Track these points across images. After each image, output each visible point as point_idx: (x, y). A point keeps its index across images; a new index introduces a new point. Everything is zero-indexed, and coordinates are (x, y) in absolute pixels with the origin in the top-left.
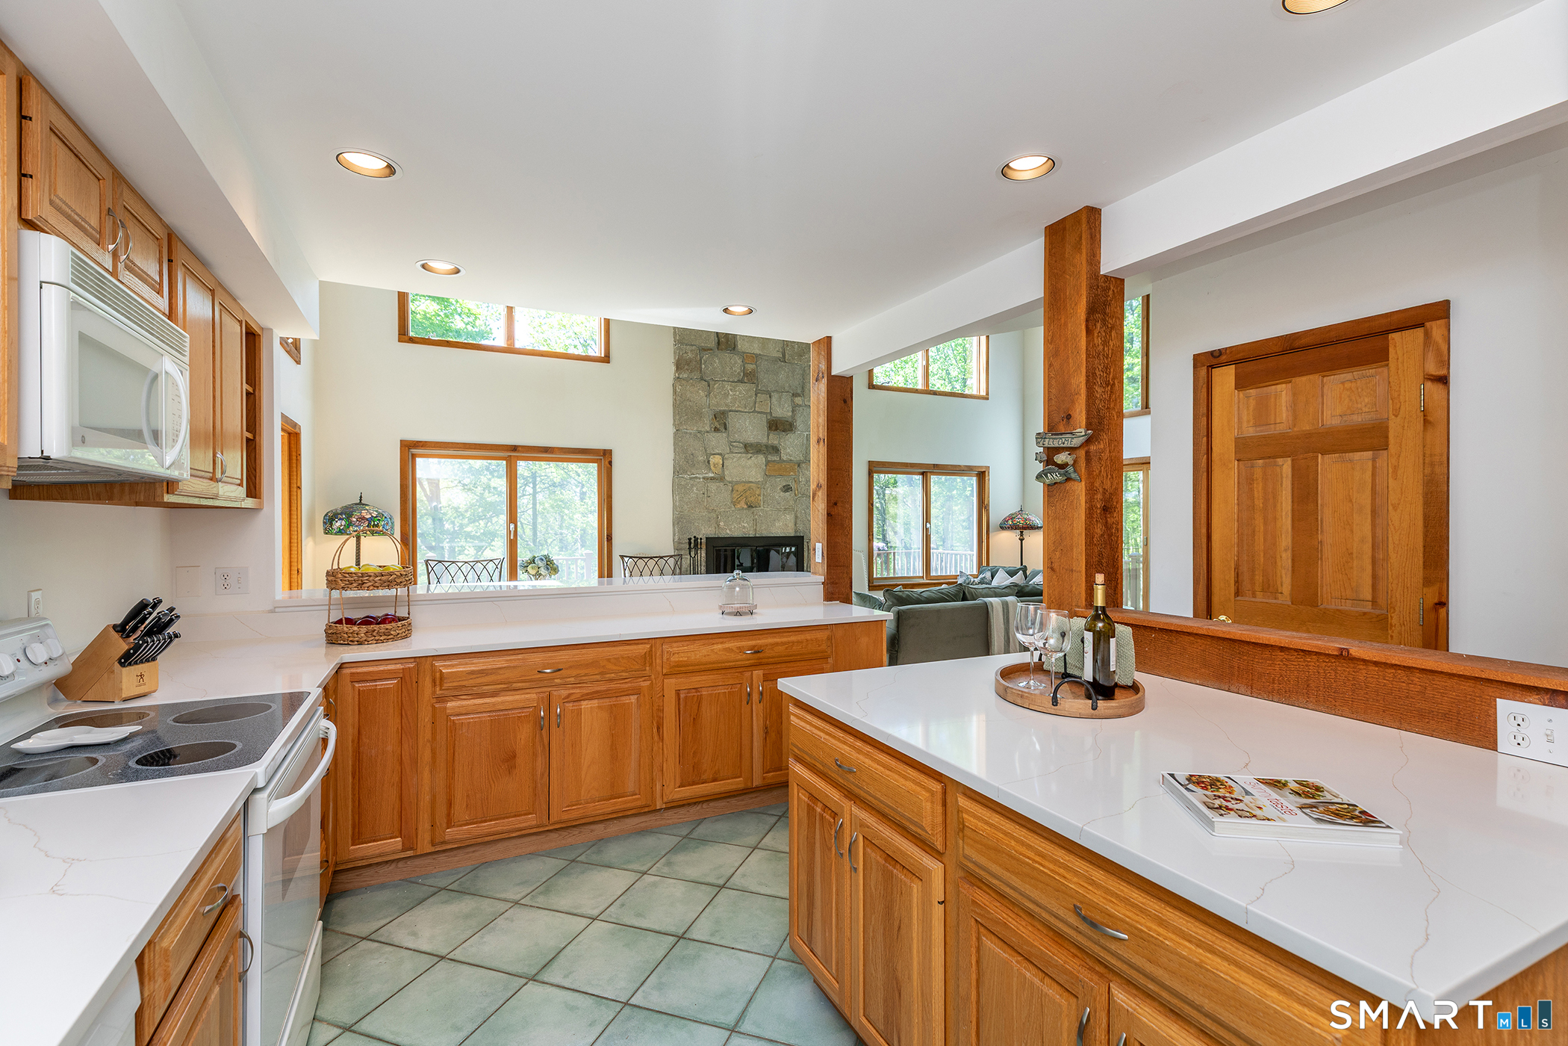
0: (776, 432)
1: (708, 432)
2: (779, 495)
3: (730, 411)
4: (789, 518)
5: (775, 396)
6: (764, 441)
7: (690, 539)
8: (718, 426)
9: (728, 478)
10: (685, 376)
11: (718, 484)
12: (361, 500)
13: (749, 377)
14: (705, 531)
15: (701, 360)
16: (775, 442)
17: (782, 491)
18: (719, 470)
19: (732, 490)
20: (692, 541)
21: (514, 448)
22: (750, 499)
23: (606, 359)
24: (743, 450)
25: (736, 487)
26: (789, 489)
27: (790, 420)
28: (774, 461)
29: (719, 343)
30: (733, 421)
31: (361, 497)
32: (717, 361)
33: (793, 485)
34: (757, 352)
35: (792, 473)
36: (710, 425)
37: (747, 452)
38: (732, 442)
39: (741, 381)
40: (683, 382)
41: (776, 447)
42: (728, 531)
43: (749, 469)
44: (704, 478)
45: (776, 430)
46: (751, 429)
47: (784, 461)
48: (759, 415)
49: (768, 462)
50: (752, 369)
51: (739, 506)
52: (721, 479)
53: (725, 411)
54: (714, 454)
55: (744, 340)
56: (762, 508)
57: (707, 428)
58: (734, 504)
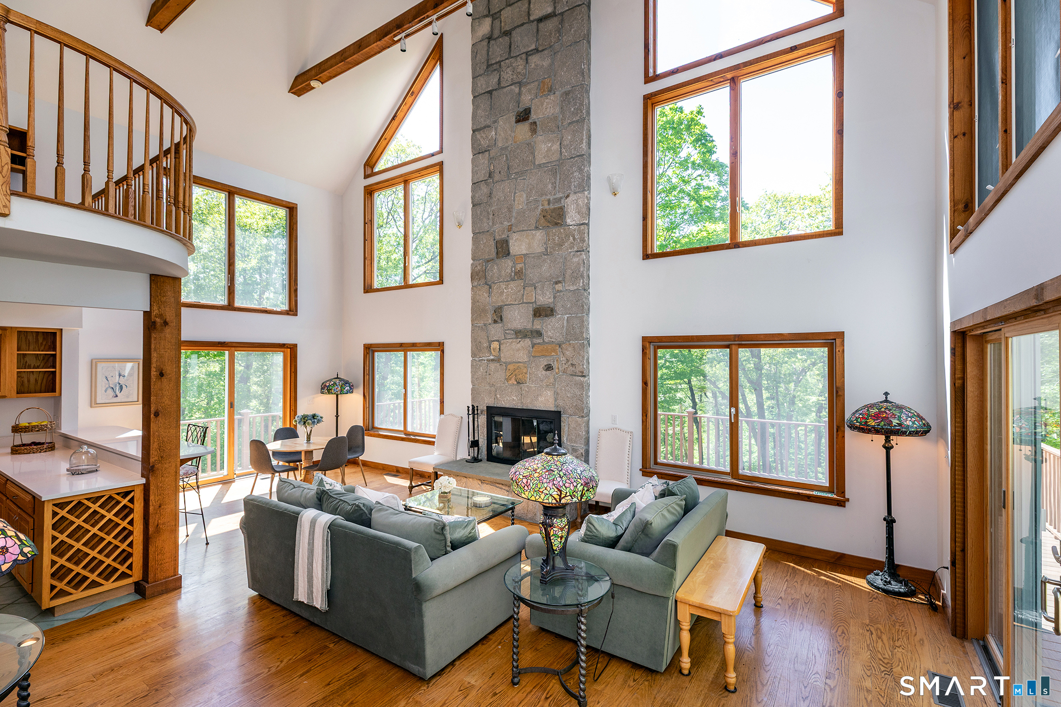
0: (539, 318)
1: (490, 324)
2: (542, 373)
3: (505, 305)
4: (550, 393)
5: (539, 286)
6: (529, 326)
7: (468, 407)
8: (496, 319)
9: (503, 360)
10: (476, 284)
11: (496, 364)
12: (337, 376)
13: (519, 274)
14: (488, 401)
15: (486, 269)
16: (538, 327)
17: (544, 370)
18: (497, 353)
19: (506, 370)
20: (471, 409)
21: (407, 345)
22: (519, 377)
23: (441, 281)
24: (514, 336)
25: (508, 367)
26: (550, 367)
27: (552, 306)
28: (539, 344)
29: (497, 253)
30: (507, 314)
32: (496, 267)
33: (554, 364)
34: (524, 252)
35: (553, 354)
36: (492, 319)
37: (517, 337)
38: (506, 330)
39: (513, 280)
40: (476, 289)
41: (539, 331)
42: (503, 403)
43: (517, 351)
44: (487, 360)
45: (540, 316)
46: (518, 318)
47: (547, 343)
48: (526, 305)
49: (533, 345)
50: (520, 268)
51: (510, 382)
52: (497, 360)
53: (501, 305)
54: (494, 341)
55: (514, 245)
56: (528, 384)
57: (490, 321)
58: (507, 380)
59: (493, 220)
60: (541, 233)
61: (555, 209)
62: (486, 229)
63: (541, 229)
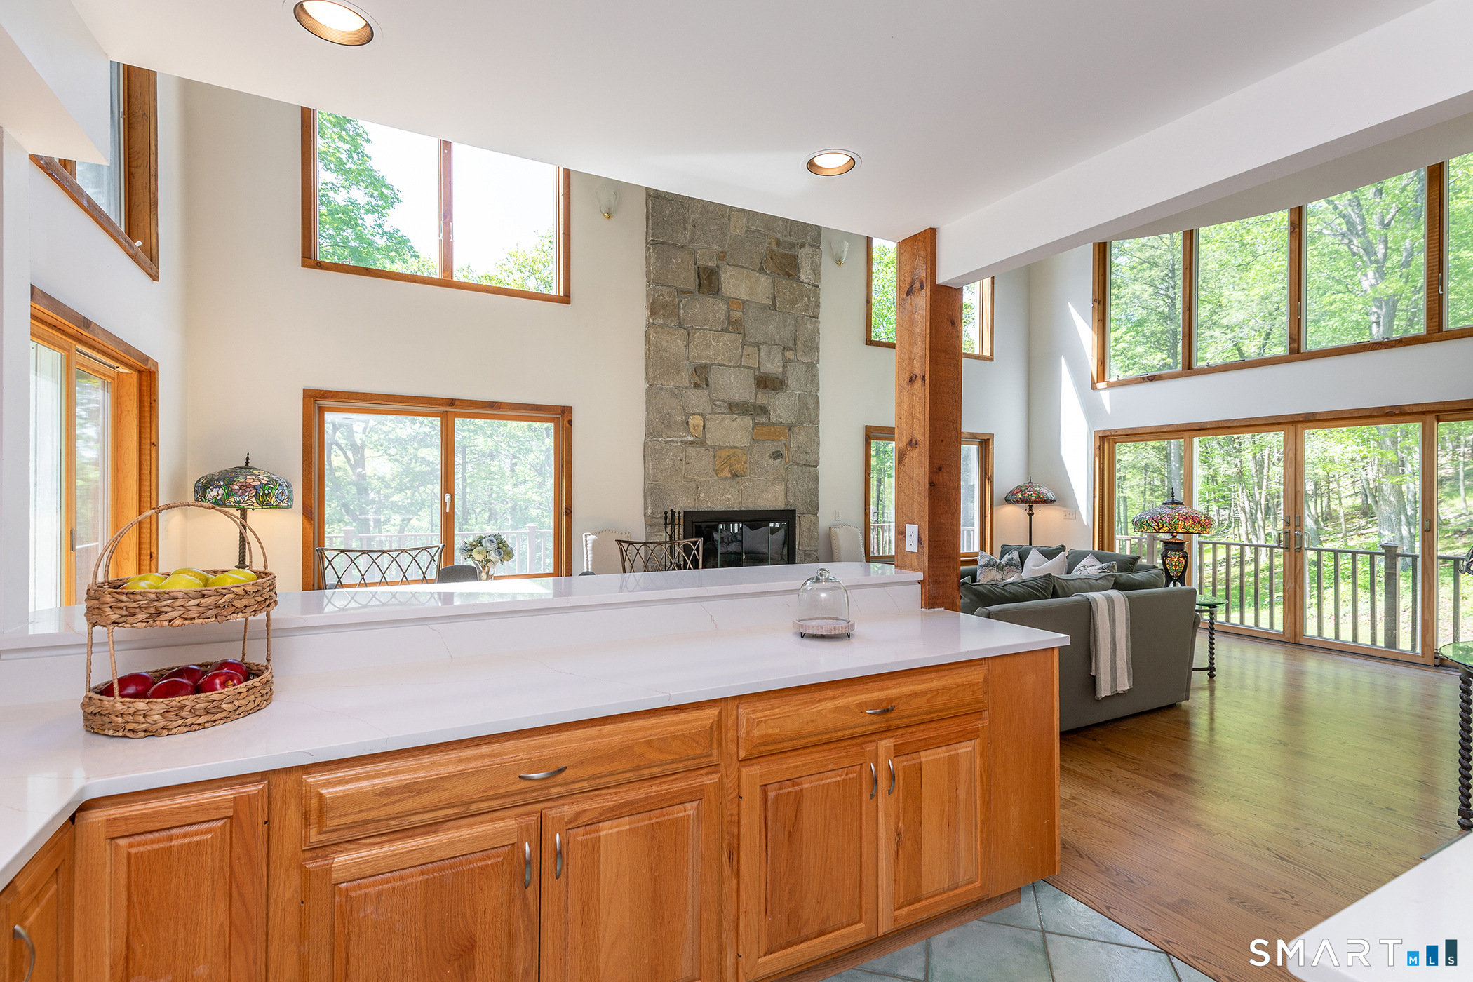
0: (764, 391)
1: (686, 388)
2: (768, 463)
3: (713, 364)
4: (779, 489)
5: (764, 349)
6: (752, 400)
7: (666, 513)
8: (699, 382)
9: (709, 443)
10: (661, 322)
11: (698, 449)
12: (247, 463)
13: (734, 326)
14: (683, 504)
15: (679, 304)
16: (763, 402)
17: (771, 457)
18: (699, 433)
19: (715, 457)
20: (669, 515)
21: (452, 402)
22: (735, 467)
23: (566, 299)
24: (727, 410)
25: (718, 453)
26: (778, 456)
27: (780, 377)
28: (762, 424)
29: (700, 285)
30: (716, 376)
31: (248, 459)
32: (698, 306)
33: (784, 452)
34: (744, 297)
35: (782, 438)
36: (690, 381)
37: (732, 413)
38: (714, 401)
39: (726, 331)
40: (658, 329)
41: (765, 407)
42: (709, 504)
43: (735, 431)
44: (682, 442)
45: (765, 387)
46: (737, 386)
47: (774, 424)
48: (746, 370)
49: (755, 425)
50: (738, 317)
51: (722, 475)
52: (701, 443)
53: (706, 364)
54: (694, 414)
55: (729, 283)
56: (748, 477)
57: (686, 384)
58: (717, 472)
59: (693, 234)
60: (767, 279)
61: (785, 254)
62: (682, 243)
63: (767, 274)
